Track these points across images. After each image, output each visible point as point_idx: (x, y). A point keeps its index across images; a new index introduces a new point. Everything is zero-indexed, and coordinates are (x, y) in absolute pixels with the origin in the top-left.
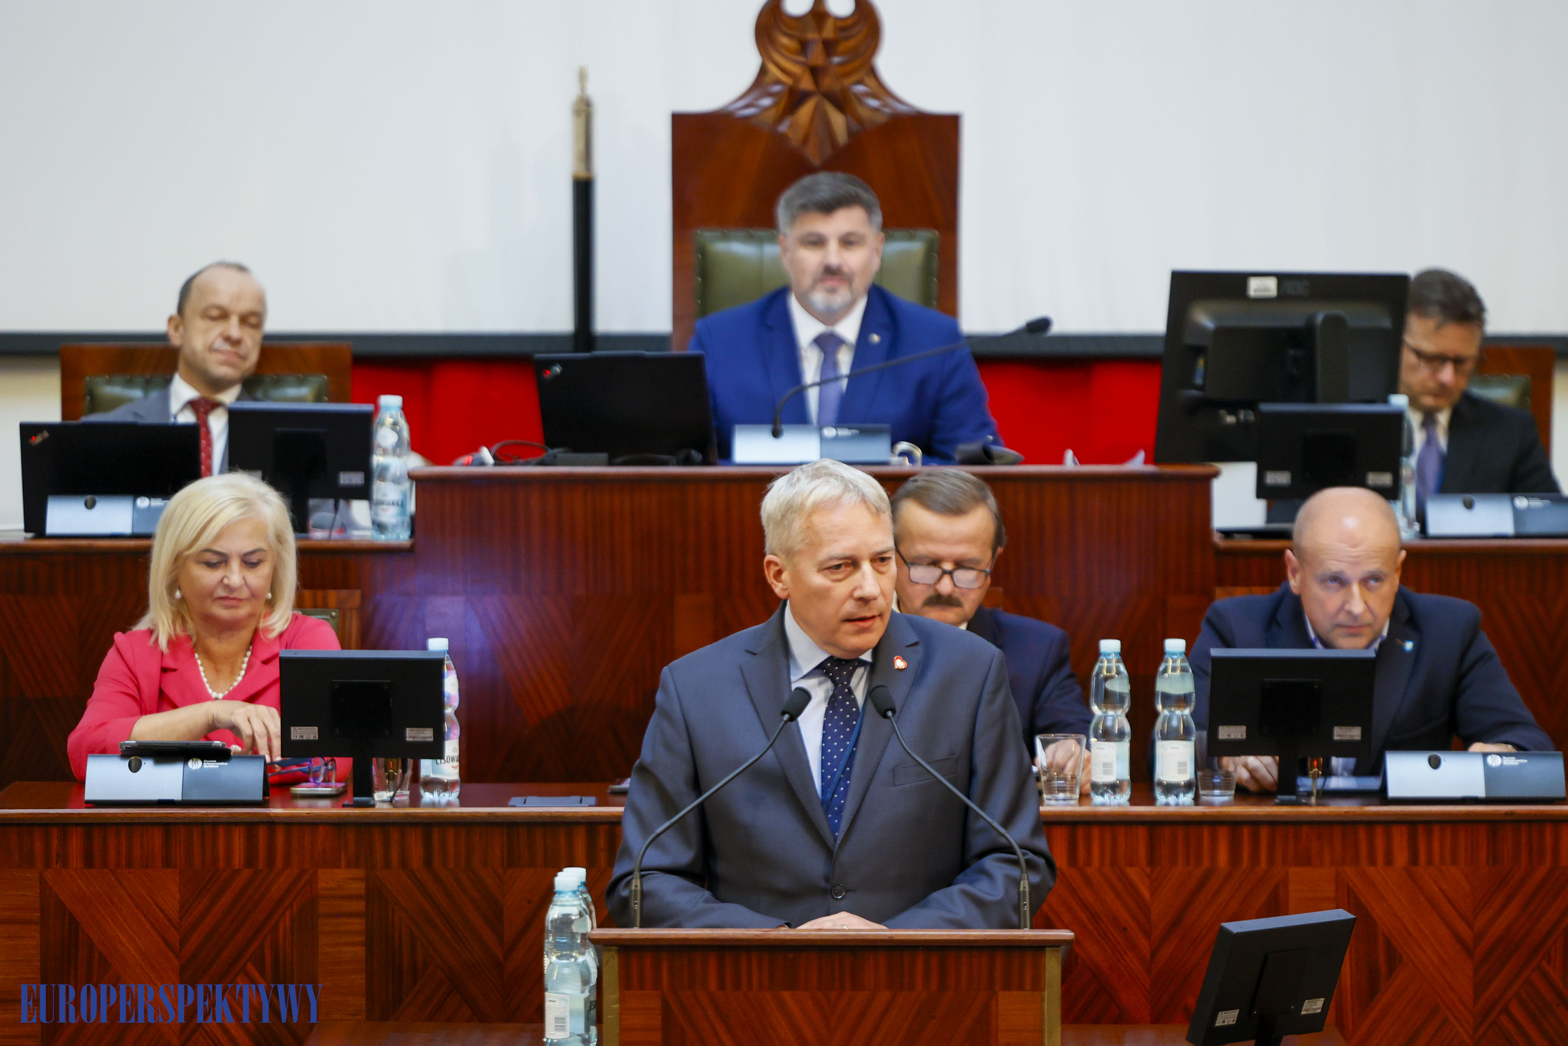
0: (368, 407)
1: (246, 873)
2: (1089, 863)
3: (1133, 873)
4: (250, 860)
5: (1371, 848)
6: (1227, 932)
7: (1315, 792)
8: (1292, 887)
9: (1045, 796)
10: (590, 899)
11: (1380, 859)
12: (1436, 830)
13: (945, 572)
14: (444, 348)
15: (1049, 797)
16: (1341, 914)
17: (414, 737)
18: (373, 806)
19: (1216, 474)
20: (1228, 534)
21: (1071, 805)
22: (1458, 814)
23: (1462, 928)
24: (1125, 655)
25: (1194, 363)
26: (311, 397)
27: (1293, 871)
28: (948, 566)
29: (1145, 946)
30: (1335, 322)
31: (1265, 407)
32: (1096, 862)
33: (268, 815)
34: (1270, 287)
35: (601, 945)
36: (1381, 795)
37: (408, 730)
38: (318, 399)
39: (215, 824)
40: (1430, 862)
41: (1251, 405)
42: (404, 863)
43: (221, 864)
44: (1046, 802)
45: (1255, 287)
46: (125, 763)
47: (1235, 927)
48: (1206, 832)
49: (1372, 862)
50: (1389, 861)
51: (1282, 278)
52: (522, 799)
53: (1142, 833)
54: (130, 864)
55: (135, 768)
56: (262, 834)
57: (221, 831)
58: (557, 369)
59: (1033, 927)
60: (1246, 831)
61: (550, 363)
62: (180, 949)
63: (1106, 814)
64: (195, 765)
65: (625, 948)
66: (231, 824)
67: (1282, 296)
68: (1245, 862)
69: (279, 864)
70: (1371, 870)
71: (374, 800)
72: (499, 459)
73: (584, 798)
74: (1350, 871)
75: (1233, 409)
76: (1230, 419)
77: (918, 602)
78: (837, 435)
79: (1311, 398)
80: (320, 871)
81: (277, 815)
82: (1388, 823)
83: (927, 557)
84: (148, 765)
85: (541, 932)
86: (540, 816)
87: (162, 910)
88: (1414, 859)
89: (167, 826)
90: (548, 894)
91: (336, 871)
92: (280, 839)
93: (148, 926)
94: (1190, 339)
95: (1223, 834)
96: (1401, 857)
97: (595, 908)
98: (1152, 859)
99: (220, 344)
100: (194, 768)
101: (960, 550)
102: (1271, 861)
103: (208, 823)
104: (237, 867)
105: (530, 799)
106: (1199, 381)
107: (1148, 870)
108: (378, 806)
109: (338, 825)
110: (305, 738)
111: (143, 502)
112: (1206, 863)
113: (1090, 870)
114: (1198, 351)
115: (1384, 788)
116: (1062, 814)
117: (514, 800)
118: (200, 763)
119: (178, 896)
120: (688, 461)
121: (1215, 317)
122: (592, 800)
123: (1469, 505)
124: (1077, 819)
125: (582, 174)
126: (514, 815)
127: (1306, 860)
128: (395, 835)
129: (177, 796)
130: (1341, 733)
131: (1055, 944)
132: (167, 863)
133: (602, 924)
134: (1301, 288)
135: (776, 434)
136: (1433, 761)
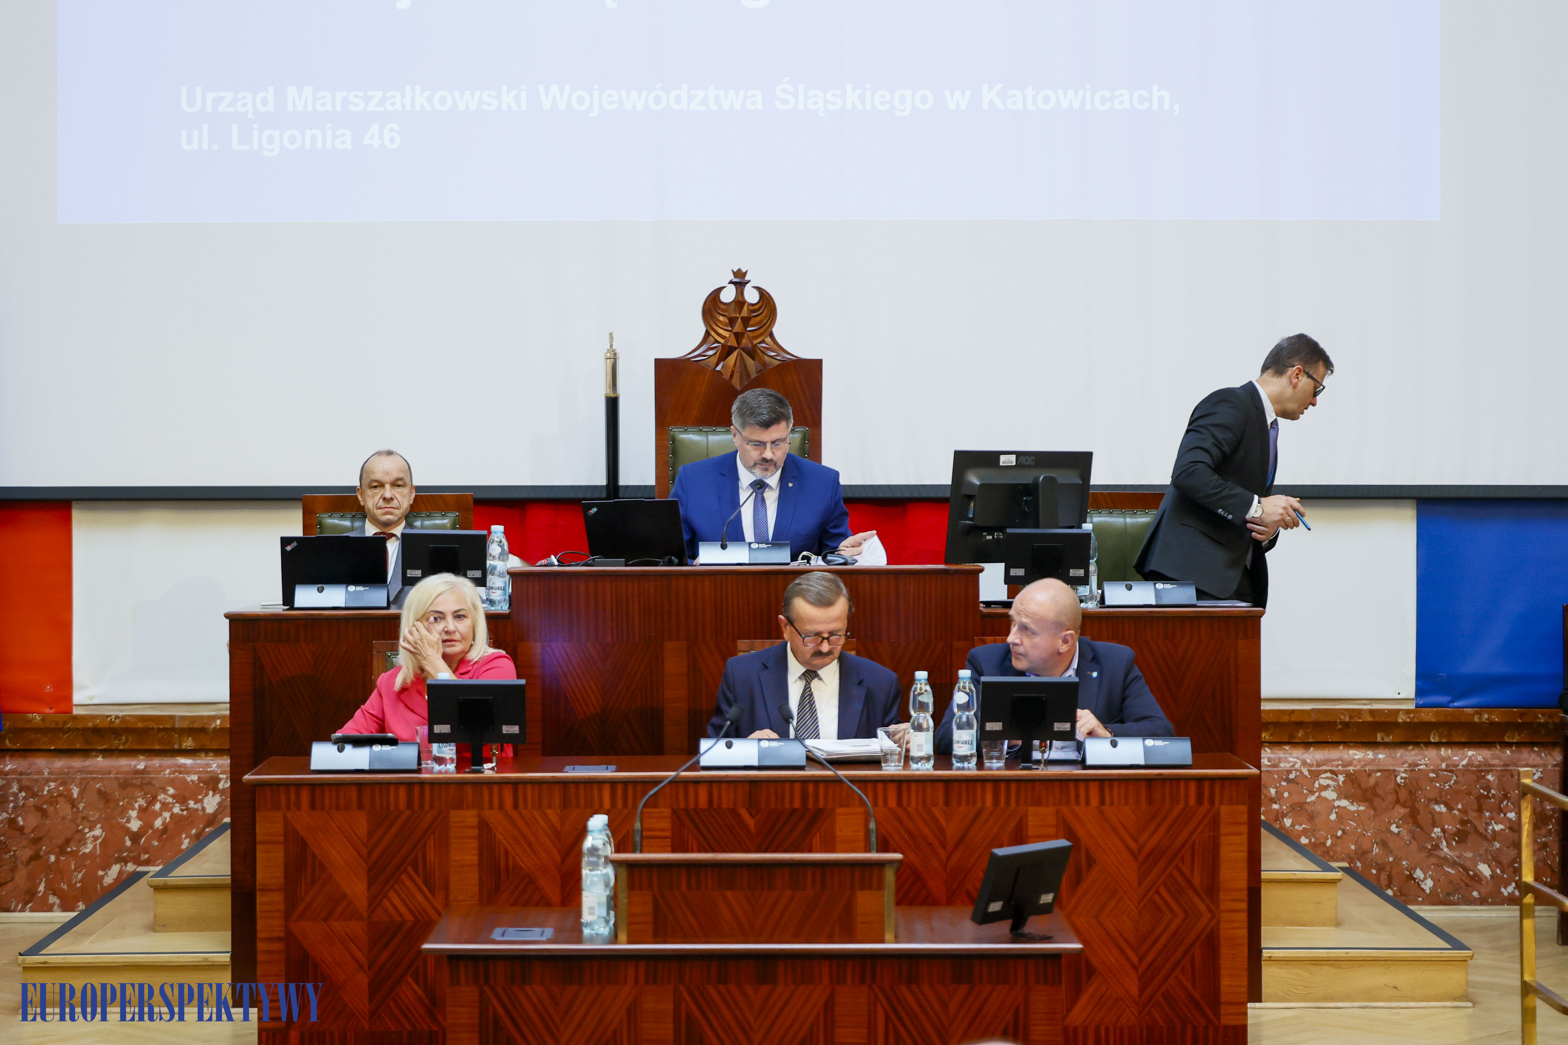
0: (485, 532)
1: (407, 813)
2: (909, 804)
3: (937, 812)
4: (410, 804)
5: (1077, 796)
6: (994, 856)
7: (1043, 761)
8: (1030, 818)
9: (883, 764)
10: (610, 834)
11: (1082, 800)
12: (1116, 784)
13: (824, 638)
14: (532, 495)
15: (885, 765)
16: (1063, 843)
17: (507, 731)
18: (483, 772)
19: (982, 570)
20: (988, 604)
21: (899, 770)
22: (1128, 775)
23: (1131, 843)
24: (930, 681)
25: (969, 504)
26: (449, 526)
27: (1031, 809)
28: (826, 635)
29: (943, 854)
30: (1050, 480)
31: (1009, 531)
32: (913, 804)
33: (420, 778)
34: (1011, 460)
35: (616, 864)
36: (1082, 763)
37: (504, 727)
38: (454, 528)
39: (388, 784)
40: (1112, 803)
41: (1001, 529)
42: (501, 807)
43: (392, 808)
44: (884, 768)
45: (1004, 460)
46: (336, 747)
47: (1000, 852)
48: (979, 786)
49: (1077, 802)
50: (1088, 803)
51: (1019, 454)
52: (572, 767)
53: (941, 787)
54: (337, 808)
55: (341, 750)
56: (416, 789)
57: (392, 788)
58: (595, 510)
59: (878, 851)
60: (1003, 786)
61: (591, 506)
62: (368, 859)
63: (920, 776)
64: (377, 748)
65: (632, 867)
66: (397, 784)
67: (1018, 466)
68: (1002, 804)
69: (427, 807)
70: (1077, 808)
71: (483, 768)
72: (561, 563)
73: (609, 766)
74: (1064, 809)
75: (991, 530)
76: (989, 537)
77: (808, 656)
78: (758, 547)
79: (1037, 526)
80: (451, 811)
81: (425, 778)
82: (1087, 780)
83: (813, 632)
84: (348, 748)
85: (579, 855)
86: (583, 778)
87: (356, 835)
88: (1102, 802)
89: (360, 786)
90: (583, 832)
91: (460, 811)
92: (427, 792)
93: (348, 844)
94: (965, 491)
95: (989, 787)
96: (1095, 801)
97: (614, 839)
98: (947, 803)
99: (381, 503)
100: (376, 750)
101: (832, 626)
102: (1018, 803)
103: (384, 783)
104: (401, 810)
105: (577, 767)
106: (971, 516)
107: (945, 808)
108: (486, 772)
109: (461, 784)
110: (443, 732)
111: (352, 588)
112: (979, 805)
113: (910, 809)
114: (970, 497)
115: (1084, 760)
116: (893, 776)
117: (567, 768)
118: (380, 746)
119: (366, 827)
120: (670, 563)
121: (979, 477)
122: (614, 767)
123: (1129, 588)
124: (902, 779)
125: (612, 395)
126: (567, 777)
127: (1038, 803)
128: (496, 789)
129: (367, 767)
130: (1059, 727)
131: (891, 862)
132: (360, 807)
133: (618, 850)
134: (1030, 460)
135: (724, 547)
136: (1113, 742)
